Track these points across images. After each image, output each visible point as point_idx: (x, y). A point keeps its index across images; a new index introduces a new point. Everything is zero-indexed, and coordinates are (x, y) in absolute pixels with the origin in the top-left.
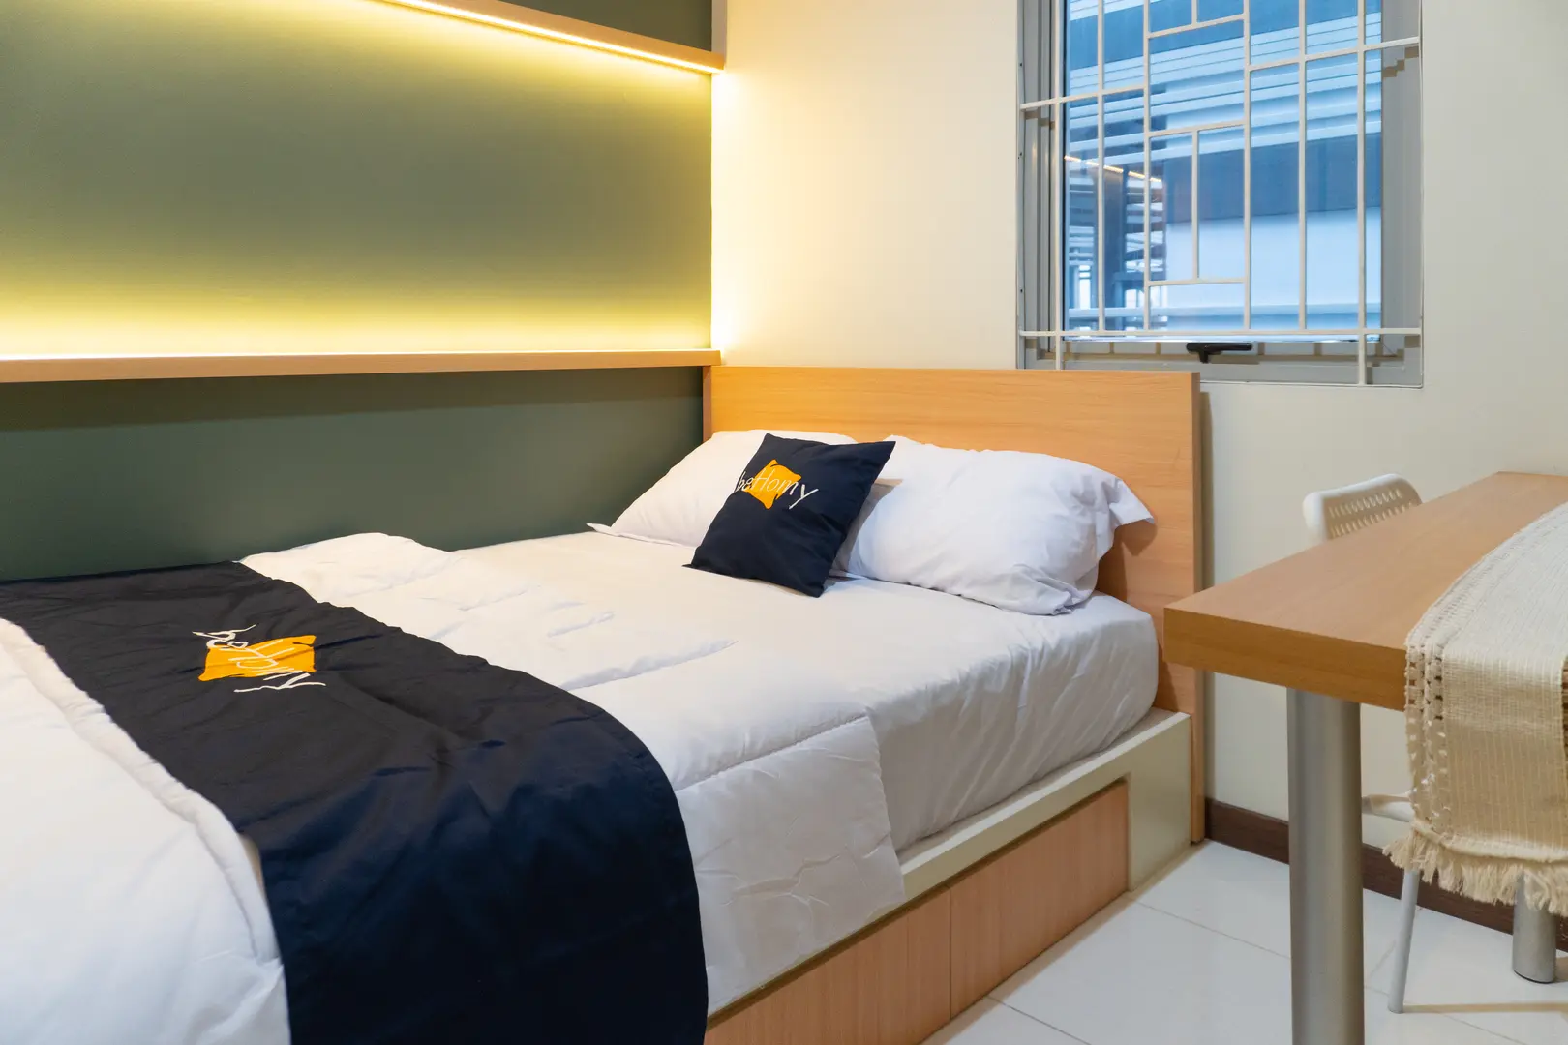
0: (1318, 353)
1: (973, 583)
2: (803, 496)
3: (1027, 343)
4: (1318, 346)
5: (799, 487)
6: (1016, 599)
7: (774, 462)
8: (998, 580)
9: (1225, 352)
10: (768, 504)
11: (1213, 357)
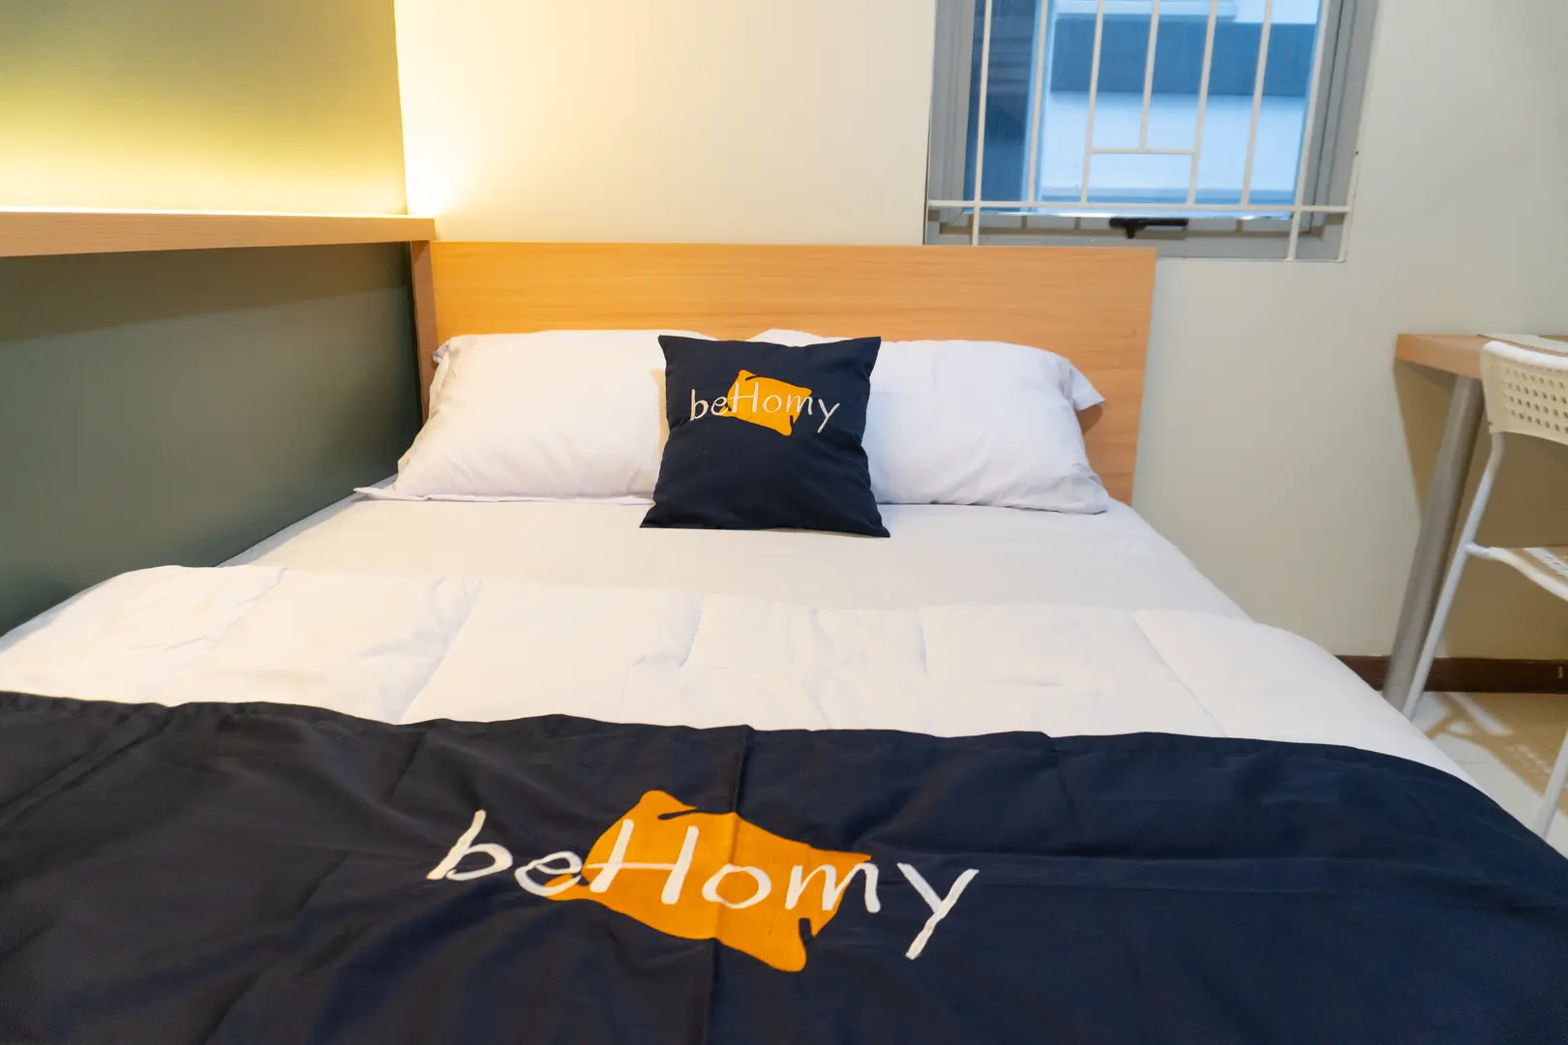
0: (1239, 230)
1: (1032, 490)
2: (828, 415)
3: (932, 215)
4: (1240, 222)
5: (816, 404)
6: (1079, 500)
7: (744, 374)
8: (1056, 485)
9: (1149, 228)
10: (786, 430)
11: (1139, 233)
